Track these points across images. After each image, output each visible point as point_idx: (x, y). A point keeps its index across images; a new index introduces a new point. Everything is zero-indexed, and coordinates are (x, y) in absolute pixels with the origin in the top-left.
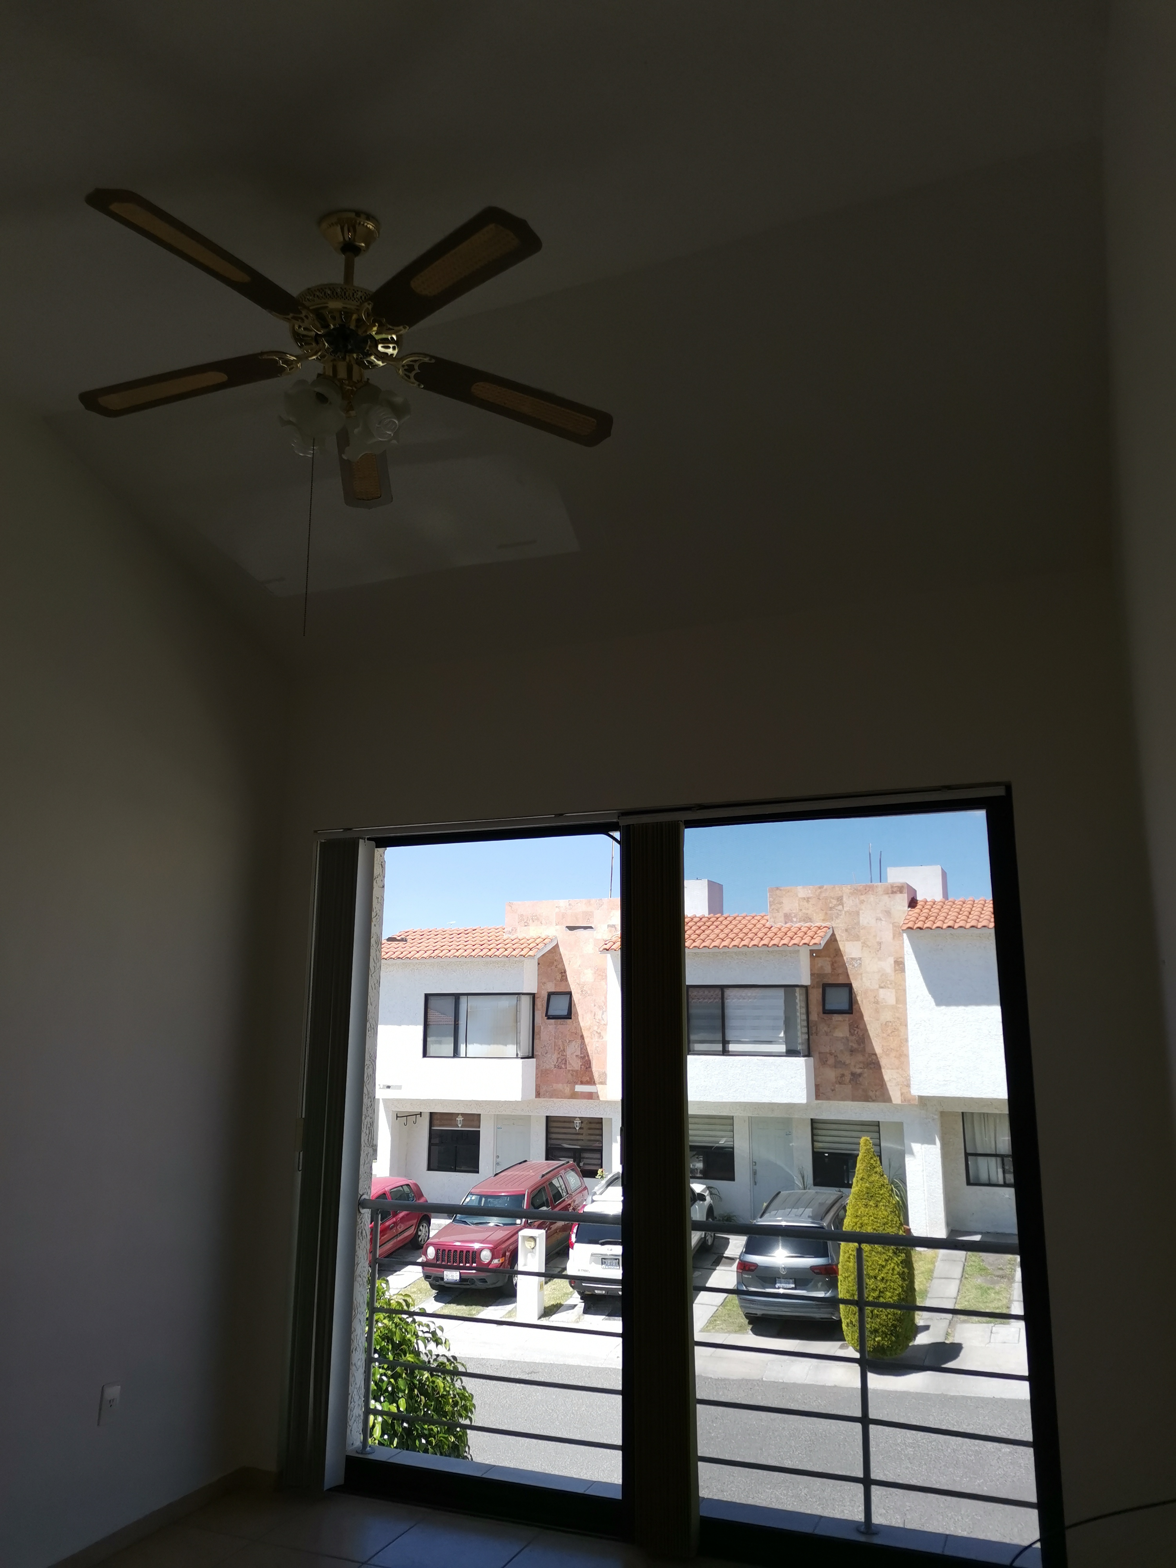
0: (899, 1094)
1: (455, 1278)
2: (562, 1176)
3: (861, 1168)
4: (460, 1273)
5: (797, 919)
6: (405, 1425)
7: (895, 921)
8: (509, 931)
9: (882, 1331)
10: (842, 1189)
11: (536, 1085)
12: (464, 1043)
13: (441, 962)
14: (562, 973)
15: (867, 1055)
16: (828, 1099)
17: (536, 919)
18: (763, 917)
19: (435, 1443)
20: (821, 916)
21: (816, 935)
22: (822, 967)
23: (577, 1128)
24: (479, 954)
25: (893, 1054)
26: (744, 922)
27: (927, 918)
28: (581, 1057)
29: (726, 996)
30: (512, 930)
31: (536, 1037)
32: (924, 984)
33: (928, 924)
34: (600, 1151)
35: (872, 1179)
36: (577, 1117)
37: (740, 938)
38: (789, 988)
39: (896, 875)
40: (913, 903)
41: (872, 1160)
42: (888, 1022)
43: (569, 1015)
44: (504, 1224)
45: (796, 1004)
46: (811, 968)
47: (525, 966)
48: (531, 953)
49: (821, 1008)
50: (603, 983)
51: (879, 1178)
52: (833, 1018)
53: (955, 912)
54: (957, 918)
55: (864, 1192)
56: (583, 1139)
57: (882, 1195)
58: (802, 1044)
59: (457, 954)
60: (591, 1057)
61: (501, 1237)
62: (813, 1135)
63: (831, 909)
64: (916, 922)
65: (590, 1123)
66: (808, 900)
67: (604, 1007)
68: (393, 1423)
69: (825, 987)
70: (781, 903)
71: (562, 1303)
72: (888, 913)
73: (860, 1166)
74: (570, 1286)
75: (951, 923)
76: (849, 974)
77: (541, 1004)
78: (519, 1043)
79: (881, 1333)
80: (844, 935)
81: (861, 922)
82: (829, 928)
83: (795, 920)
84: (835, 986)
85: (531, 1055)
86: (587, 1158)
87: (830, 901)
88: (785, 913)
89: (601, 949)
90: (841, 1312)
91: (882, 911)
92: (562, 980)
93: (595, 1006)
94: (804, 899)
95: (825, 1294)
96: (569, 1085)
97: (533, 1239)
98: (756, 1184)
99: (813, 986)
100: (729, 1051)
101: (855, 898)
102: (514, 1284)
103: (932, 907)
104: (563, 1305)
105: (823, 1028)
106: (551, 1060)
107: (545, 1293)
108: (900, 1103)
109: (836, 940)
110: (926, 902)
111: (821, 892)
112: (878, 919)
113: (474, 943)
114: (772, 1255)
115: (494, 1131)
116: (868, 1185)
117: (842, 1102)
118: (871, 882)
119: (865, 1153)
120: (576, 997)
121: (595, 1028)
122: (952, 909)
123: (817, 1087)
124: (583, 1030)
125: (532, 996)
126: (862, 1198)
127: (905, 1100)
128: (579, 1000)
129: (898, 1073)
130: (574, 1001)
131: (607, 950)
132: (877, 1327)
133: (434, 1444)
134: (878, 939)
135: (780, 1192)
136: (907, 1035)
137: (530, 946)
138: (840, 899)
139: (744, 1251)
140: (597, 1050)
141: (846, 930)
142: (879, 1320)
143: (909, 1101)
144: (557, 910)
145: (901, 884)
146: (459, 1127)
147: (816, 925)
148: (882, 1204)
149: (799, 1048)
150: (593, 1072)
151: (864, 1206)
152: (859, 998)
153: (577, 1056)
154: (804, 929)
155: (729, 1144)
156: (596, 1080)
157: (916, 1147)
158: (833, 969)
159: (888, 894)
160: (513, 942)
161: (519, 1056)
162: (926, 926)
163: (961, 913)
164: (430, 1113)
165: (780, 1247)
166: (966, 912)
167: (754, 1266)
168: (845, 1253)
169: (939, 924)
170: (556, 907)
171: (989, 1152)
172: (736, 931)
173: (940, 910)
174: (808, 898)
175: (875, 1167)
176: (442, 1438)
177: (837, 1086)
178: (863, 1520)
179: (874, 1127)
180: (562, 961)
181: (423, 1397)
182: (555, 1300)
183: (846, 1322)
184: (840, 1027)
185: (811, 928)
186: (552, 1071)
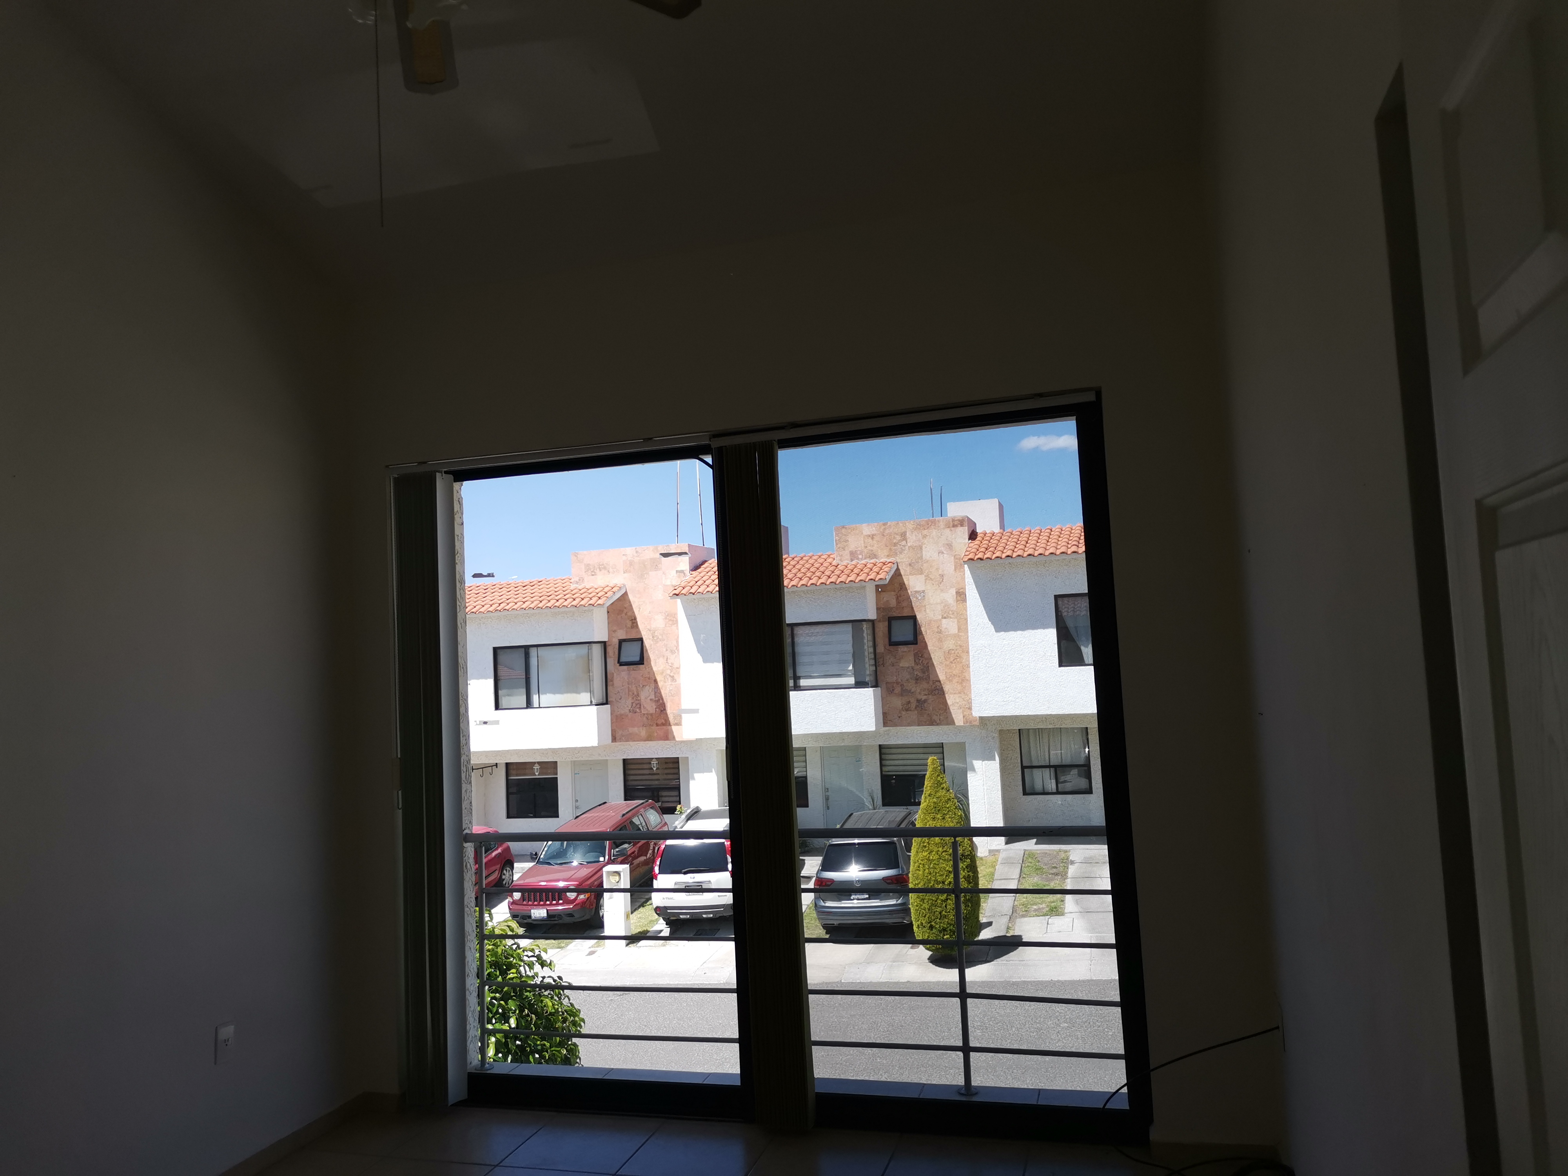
0: (962, 716)
1: (542, 915)
2: (642, 814)
3: (929, 785)
4: (547, 910)
5: (862, 555)
6: (518, 1042)
7: (957, 553)
8: (577, 582)
9: (950, 930)
10: (909, 807)
11: (612, 730)
12: (536, 694)
13: (508, 615)
14: (632, 620)
15: (931, 683)
16: (896, 725)
17: (603, 568)
18: (829, 556)
19: (549, 1056)
20: (886, 552)
21: (882, 571)
22: (887, 601)
23: (655, 769)
24: (547, 605)
25: (956, 680)
26: (811, 561)
27: (987, 549)
28: (655, 700)
29: (795, 632)
30: (579, 580)
31: (609, 683)
32: (984, 612)
33: (988, 555)
34: (678, 788)
35: (938, 794)
36: (653, 758)
37: (808, 577)
38: (856, 624)
39: (955, 510)
40: (973, 536)
41: (939, 777)
42: (950, 650)
43: (642, 660)
44: (588, 863)
45: (863, 638)
46: (876, 602)
47: (594, 615)
48: (600, 602)
49: (887, 640)
50: (674, 627)
51: (945, 794)
52: (899, 649)
53: (1013, 542)
54: (1015, 547)
55: (932, 807)
56: (660, 778)
57: (948, 808)
58: (870, 675)
59: (524, 606)
60: (665, 700)
61: (586, 874)
62: (881, 760)
63: (895, 544)
64: (977, 553)
65: (666, 763)
66: (872, 537)
67: (676, 651)
68: (506, 1042)
69: (890, 620)
70: (847, 541)
71: (649, 929)
72: (950, 546)
73: (927, 783)
74: (655, 914)
75: (1009, 553)
76: (914, 606)
77: (612, 652)
78: (593, 691)
79: (949, 931)
80: (908, 569)
81: (924, 556)
82: (894, 564)
83: (860, 557)
84: (899, 619)
85: (605, 702)
86: (665, 796)
87: (894, 537)
88: (850, 551)
89: (671, 595)
90: (912, 916)
91: (943, 544)
92: (632, 627)
93: (667, 650)
94: (869, 536)
95: (897, 901)
96: (644, 728)
97: (618, 873)
98: (828, 809)
99: (879, 620)
100: (800, 686)
101: (918, 533)
102: (601, 916)
103: (991, 539)
104: (649, 931)
105: (889, 659)
106: (625, 705)
107: (632, 922)
108: (962, 724)
109: (900, 575)
110: (985, 534)
111: (885, 529)
112: (941, 552)
113: (540, 595)
114: (847, 870)
115: (572, 777)
116: (936, 800)
117: (908, 728)
118: (933, 517)
119: (932, 771)
120: (647, 643)
121: (668, 672)
122: (1010, 539)
123: (885, 714)
124: (656, 675)
125: (603, 644)
126: (930, 812)
127: (967, 722)
128: (651, 645)
129: (959, 697)
130: (645, 646)
131: (677, 595)
132: (945, 926)
133: (547, 1058)
134: (940, 572)
135: (852, 814)
136: (969, 661)
137: (598, 595)
138: (904, 536)
139: (820, 868)
140: (671, 693)
141: (910, 565)
142: (947, 920)
143: (971, 722)
144: (624, 558)
145: (962, 517)
146: (536, 775)
147: (881, 561)
148: (948, 816)
149: (867, 679)
150: (668, 714)
151: (932, 819)
152: (922, 629)
153: (651, 700)
154: (869, 566)
155: (803, 774)
156: (671, 722)
157: (977, 764)
158: (898, 602)
159: (949, 527)
160: (581, 592)
161: (593, 703)
162: (986, 556)
163: (1019, 542)
164: (506, 763)
165: (854, 864)
166: (1023, 541)
167: (831, 881)
168: (915, 863)
169: (998, 554)
170: (623, 555)
171: (1043, 764)
172: (803, 570)
173: (999, 541)
174: (873, 535)
175: (942, 784)
176: (554, 1052)
177: (904, 713)
178: (963, 1084)
179: (939, 749)
180: (632, 609)
181: (533, 1016)
182: (641, 927)
183: (917, 924)
184: (906, 658)
185: (877, 564)
186: (627, 716)
